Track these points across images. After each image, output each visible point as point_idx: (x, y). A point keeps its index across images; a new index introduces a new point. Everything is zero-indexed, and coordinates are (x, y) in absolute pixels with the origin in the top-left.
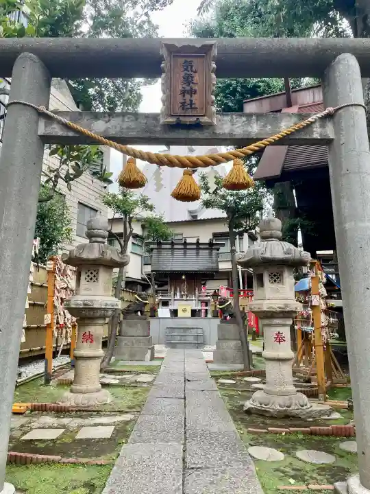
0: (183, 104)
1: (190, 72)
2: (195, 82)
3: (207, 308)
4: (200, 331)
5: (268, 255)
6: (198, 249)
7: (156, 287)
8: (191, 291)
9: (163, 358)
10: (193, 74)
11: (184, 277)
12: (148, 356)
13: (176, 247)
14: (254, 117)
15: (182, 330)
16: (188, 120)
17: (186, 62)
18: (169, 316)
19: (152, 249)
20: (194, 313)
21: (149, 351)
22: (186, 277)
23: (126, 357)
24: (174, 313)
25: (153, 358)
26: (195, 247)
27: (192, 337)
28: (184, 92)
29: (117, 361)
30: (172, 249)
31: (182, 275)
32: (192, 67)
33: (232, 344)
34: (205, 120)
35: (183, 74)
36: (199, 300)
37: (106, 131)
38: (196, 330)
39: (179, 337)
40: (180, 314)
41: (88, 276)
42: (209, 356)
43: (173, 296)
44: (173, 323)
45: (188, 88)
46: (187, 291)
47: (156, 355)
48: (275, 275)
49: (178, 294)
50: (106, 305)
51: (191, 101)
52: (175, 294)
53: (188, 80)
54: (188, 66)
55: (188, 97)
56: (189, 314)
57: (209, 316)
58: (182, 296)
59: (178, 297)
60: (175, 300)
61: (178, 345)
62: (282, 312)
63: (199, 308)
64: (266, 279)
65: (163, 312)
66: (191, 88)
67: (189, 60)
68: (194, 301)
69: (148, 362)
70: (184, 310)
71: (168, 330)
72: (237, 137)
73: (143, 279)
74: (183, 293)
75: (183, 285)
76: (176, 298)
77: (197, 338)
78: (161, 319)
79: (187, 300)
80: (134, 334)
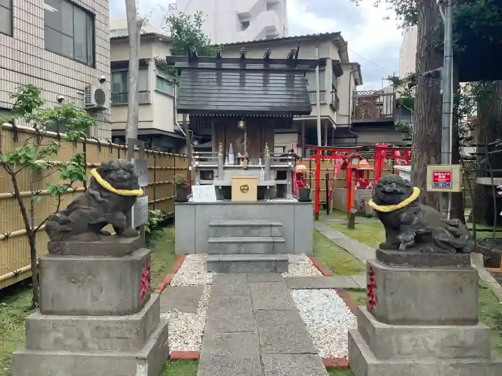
3: (285, 182)
4: (277, 233)
6: (267, 71)
7: (196, 143)
8: (256, 150)
11: (241, 124)
13: (225, 66)
15: (241, 231)
18: (215, 200)
19: (180, 70)
20: (262, 192)
22: (246, 125)
24: (225, 192)
26: (261, 66)
27: (261, 246)
30: (219, 70)
31: (239, 119)
36: (271, 168)
38: (269, 229)
40: (236, 195)
43: (221, 161)
46: (249, 152)
49: (231, 156)
52: (225, 156)
56: (252, 196)
57: (291, 197)
58: (238, 160)
59: (230, 161)
60: (225, 168)
61: (233, 265)
63: (273, 183)
65: (203, 193)
68: (262, 172)
70: (244, 189)
71: (212, 231)
74: (239, 155)
75: (238, 140)
76: (227, 164)
77: (272, 247)
78: (198, 207)
79: (247, 169)
80: (89, 305)
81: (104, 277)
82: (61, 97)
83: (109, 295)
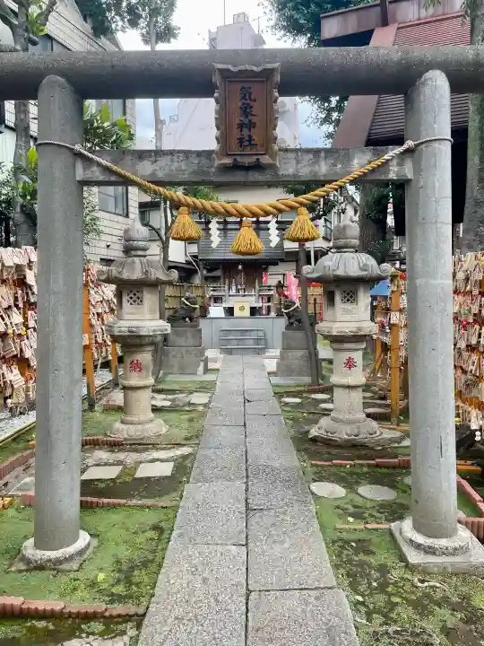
0: (241, 140)
1: (248, 101)
2: (253, 113)
3: (270, 304)
4: (261, 334)
5: (340, 272)
6: (258, 229)
8: (250, 284)
9: (218, 370)
10: (252, 103)
11: (240, 267)
12: (201, 368)
14: (323, 154)
15: (239, 333)
16: (247, 161)
17: (243, 88)
18: (223, 316)
20: (254, 311)
21: (202, 364)
22: (243, 267)
23: (175, 370)
24: (230, 311)
25: (206, 370)
27: (252, 341)
28: (241, 126)
29: (165, 374)
30: (225, 230)
31: (239, 264)
32: (250, 94)
33: (299, 353)
34: (265, 160)
35: (240, 104)
36: (260, 295)
37: (153, 174)
38: (256, 332)
39: (236, 342)
40: (237, 313)
41: (131, 298)
42: (272, 365)
43: (227, 291)
44: (228, 324)
45: (246, 121)
46: (245, 284)
47: (211, 365)
48: (348, 294)
49: (234, 288)
50: (154, 331)
51: (250, 136)
52: (230, 288)
53: (246, 111)
54: (246, 94)
55: (246, 131)
56: (247, 313)
57: (273, 314)
58: (238, 291)
59: (233, 291)
60: (230, 296)
61: (235, 351)
62: (354, 336)
63: (260, 305)
64: (338, 298)
65: (216, 311)
66: (250, 121)
67: (246, 85)
68: (254, 298)
69: (201, 377)
70: (242, 308)
71: (222, 333)
72: (302, 179)
73: (188, 263)
74: (239, 287)
75: (239, 276)
76: (231, 293)
77: (257, 341)
78: (214, 320)
79: (244, 296)
80: (184, 344)
81: (189, 334)
82: (109, 244)
83: (191, 341)
